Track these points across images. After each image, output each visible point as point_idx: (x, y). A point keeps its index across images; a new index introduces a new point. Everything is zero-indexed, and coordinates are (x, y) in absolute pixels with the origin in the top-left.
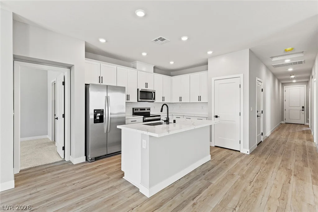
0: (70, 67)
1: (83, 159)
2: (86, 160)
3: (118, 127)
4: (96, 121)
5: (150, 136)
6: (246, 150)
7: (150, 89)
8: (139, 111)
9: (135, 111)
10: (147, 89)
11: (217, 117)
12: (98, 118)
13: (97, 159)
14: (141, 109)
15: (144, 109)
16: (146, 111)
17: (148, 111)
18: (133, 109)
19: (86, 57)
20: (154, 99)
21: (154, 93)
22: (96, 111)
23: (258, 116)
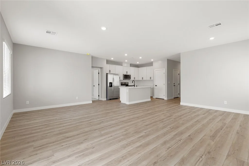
0: (101, 68)
1: (106, 99)
2: (107, 100)
3: (119, 87)
4: (110, 86)
5: (129, 88)
6: (166, 98)
7: (128, 74)
8: (124, 84)
9: (122, 84)
10: (127, 74)
11: (156, 86)
12: (110, 85)
13: (110, 99)
14: (124, 83)
15: (126, 83)
16: (127, 84)
17: (128, 84)
18: (121, 83)
19: (107, 64)
20: (130, 78)
21: (130, 76)
22: (110, 83)
23: (174, 86)
